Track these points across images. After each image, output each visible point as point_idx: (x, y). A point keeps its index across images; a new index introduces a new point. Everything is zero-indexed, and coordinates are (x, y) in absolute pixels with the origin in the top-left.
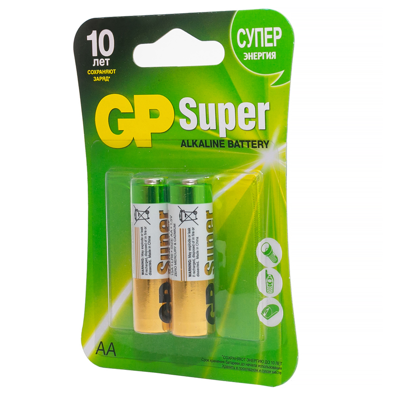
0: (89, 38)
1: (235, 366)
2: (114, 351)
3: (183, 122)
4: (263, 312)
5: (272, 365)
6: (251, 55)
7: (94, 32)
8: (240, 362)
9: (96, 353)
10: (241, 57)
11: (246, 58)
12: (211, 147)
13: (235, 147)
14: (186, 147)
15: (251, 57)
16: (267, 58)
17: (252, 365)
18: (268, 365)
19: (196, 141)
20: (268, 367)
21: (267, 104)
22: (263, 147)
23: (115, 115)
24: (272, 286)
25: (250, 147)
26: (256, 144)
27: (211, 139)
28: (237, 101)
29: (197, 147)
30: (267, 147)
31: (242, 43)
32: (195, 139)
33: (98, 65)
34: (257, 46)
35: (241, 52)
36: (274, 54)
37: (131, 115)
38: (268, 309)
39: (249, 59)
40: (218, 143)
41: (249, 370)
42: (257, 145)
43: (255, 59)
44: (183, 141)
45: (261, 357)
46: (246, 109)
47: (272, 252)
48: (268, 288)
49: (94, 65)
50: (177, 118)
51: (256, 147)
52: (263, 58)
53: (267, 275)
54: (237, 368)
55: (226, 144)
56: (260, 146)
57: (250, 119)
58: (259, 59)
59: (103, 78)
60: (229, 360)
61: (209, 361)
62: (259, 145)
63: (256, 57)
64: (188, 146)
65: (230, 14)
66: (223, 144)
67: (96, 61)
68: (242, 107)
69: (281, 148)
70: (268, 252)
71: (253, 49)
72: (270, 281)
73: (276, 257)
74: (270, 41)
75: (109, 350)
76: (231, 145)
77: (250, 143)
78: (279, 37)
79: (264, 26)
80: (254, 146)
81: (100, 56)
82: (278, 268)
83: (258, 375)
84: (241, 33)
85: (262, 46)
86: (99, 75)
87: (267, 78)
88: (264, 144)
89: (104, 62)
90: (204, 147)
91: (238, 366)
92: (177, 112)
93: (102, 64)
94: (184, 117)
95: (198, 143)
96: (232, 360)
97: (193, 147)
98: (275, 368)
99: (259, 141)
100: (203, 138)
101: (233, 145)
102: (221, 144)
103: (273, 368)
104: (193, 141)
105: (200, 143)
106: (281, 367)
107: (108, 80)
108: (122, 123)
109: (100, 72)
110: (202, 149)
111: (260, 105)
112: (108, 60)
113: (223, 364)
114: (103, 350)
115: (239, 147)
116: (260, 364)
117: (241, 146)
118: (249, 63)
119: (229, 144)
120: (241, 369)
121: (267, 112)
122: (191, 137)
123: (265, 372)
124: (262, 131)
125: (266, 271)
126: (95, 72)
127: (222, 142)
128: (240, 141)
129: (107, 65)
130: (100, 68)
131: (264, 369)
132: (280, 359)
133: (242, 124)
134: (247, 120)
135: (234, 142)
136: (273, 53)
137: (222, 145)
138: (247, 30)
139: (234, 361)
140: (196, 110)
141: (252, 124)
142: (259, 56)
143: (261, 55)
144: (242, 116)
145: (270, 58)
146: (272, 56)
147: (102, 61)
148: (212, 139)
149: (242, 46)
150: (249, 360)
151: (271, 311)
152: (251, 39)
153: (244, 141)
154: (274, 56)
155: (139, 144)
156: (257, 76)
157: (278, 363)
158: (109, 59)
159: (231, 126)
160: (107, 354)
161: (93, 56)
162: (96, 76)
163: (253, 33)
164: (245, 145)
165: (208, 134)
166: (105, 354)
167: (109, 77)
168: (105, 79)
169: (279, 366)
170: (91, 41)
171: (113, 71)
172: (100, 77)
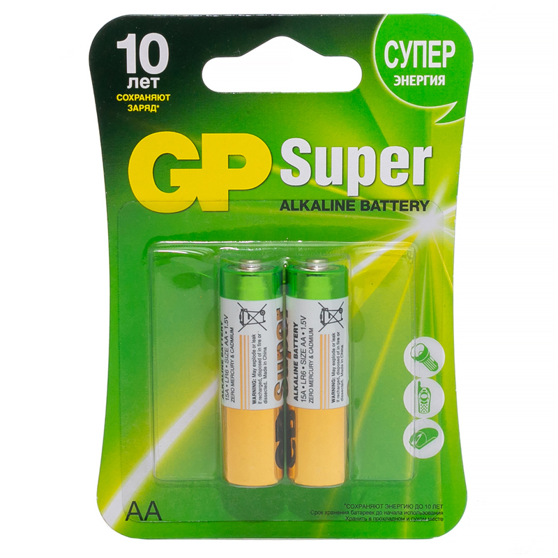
0: (120, 45)
1: (367, 516)
2: (157, 513)
3: (286, 176)
4: (411, 440)
5: (428, 510)
6: (405, 78)
7: (132, 37)
8: (375, 510)
9: (127, 520)
10: (390, 81)
11: (397, 82)
12: (332, 210)
13: (372, 210)
14: (289, 210)
15: (405, 82)
16: (431, 84)
17: (395, 513)
18: (421, 511)
19: (307, 201)
20: (420, 514)
21: (429, 149)
22: (418, 210)
23: (165, 164)
24: (428, 404)
25: (398, 210)
26: (407, 206)
27: (332, 198)
28: (380, 143)
29: (308, 210)
30: (424, 210)
31: (392, 61)
32: (304, 199)
33: (137, 87)
34: (415, 66)
35: (389, 75)
36: (442, 78)
37: (196, 164)
38: (420, 435)
39: (403, 84)
40: (346, 205)
41: (391, 519)
42: (409, 208)
43: (411, 84)
44: (285, 202)
45: (408, 500)
46: (395, 155)
47: (429, 356)
48: (421, 407)
49: (129, 87)
50: (276, 169)
51: (407, 210)
52: (425, 84)
53: (420, 389)
54: (370, 519)
55: (357, 206)
56: (414, 209)
57: (400, 170)
58: (418, 84)
59: (147, 107)
60: (356, 510)
61: (324, 513)
62: (412, 206)
63: (413, 82)
64: (293, 209)
65: (374, 19)
66: (353, 205)
67: (134, 82)
68: (387, 153)
69: (447, 211)
70: (423, 357)
71: (409, 70)
72: (424, 396)
73: (435, 362)
74: (436, 59)
75: (149, 513)
76: (365, 207)
77: (398, 205)
78: (451, 54)
79: (428, 38)
80: (404, 208)
81: (140, 73)
82: (439, 378)
83: (406, 526)
84: (392, 47)
85: (425, 66)
86: (138, 102)
87: (430, 113)
88: (420, 206)
89: (148, 82)
90: (320, 210)
91: (372, 516)
92: (277, 159)
93: (145, 85)
94: (288, 166)
95: (310, 205)
96: (361, 509)
97: (301, 210)
98: (434, 513)
99: (412, 202)
100: (319, 198)
101: (369, 207)
102: (348, 205)
103: (429, 513)
104: (301, 201)
105: (314, 205)
106: (442, 510)
107: (155, 110)
108: (176, 176)
109: (141, 97)
110: (316, 213)
111: (418, 150)
112: (155, 80)
113: (348, 515)
114: (138, 513)
115: (379, 210)
116: (407, 510)
117: (382, 209)
118: (401, 91)
119: (362, 205)
120: (377, 520)
121: (427, 160)
122: (297, 197)
123: (416, 519)
124: (419, 187)
125: (419, 383)
126: (131, 97)
127: (350, 203)
128: (381, 201)
129: (155, 86)
130: (140, 91)
131: (414, 516)
132: (440, 501)
133: (386, 177)
134: (394, 171)
135: (372, 202)
136: (440, 77)
137: (350, 207)
138: (401, 42)
139: (364, 510)
140: (310, 157)
141: (402, 177)
142: (418, 81)
143: (421, 79)
144: (386, 165)
145: (436, 84)
146: (438, 81)
147: (145, 81)
148: (335, 198)
149: (392, 66)
150: (389, 507)
151: (425, 437)
152: (406, 56)
153: (388, 201)
154: (443, 82)
155: (205, 207)
156: (414, 109)
157: (436, 506)
158: (159, 79)
159: (367, 180)
160: (146, 519)
161: (128, 72)
162: (133, 103)
163: (409, 48)
164: (389, 207)
165: (329, 192)
166: (141, 519)
167: (158, 106)
168: (149, 108)
169: (438, 511)
170: (124, 51)
171: (166, 97)
172: (140, 106)
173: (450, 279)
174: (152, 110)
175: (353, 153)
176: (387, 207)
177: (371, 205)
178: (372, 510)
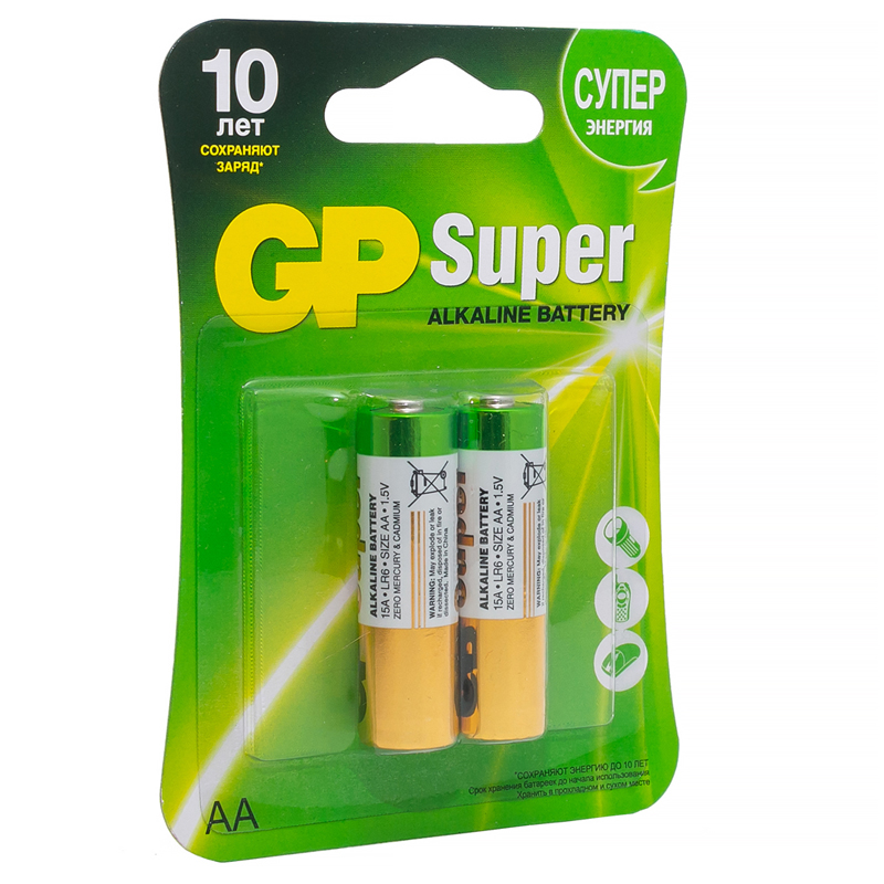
0: (207, 66)
1: (546, 789)
2: (251, 817)
3: (439, 271)
4: (605, 664)
5: (628, 770)
6: (601, 124)
7: (224, 54)
8: (557, 778)
9: (208, 832)
10: (581, 128)
11: (590, 130)
12: (499, 321)
13: (553, 320)
14: (440, 323)
15: (601, 130)
16: (634, 134)
17: (584, 780)
18: (619, 772)
19: (466, 309)
20: (619, 777)
21: (630, 228)
22: (614, 319)
23: (269, 253)
24: (626, 607)
25: (587, 320)
26: (599, 312)
27: (500, 304)
28: (566, 221)
29: (466, 322)
30: (622, 318)
31: (584, 99)
32: (462, 305)
33: (231, 133)
34: (614, 106)
35: (581, 119)
36: (648, 125)
37: (312, 254)
38: (616, 656)
39: (598, 133)
40: (517, 314)
41: (579, 790)
42: (601, 316)
43: (609, 133)
44: (435, 311)
45: (600, 759)
46: (586, 238)
47: (628, 535)
48: (616, 612)
49: (220, 133)
50: (424, 260)
51: (599, 319)
52: (627, 133)
54: (551, 791)
55: (534, 316)
56: (609, 316)
57: (591, 259)
58: (617, 133)
59: (245, 166)
60: (531, 780)
61: (487, 790)
62: (606, 313)
63: (611, 130)
64: (446, 322)
65: (563, 34)
66: (528, 314)
67: (226, 125)
68: (575, 233)
69: (652, 320)
70: (622, 536)
71: (606, 113)
72: (622, 596)
73: (636, 544)
74: (642, 97)
75: (239, 818)
76: (544, 317)
77: (588, 311)
78: (660, 90)
79: (632, 65)
80: (595, 316)
81: (237, 111)
82: (641, 568)
83: (600, 797)
84: (584, 78)
85: (626, 107)
86: (232, 158)
87: (632, 176)
88: (617, 313)
89: (248, 126)
90: (482, 322)
91: (554, 788)
92: (427, 246)
93: (243, 130)
94: (441, 256)
95: (469, 315)
96: (537, 779)
97: (458, 322)
98: (636, 774)
99: (606, 307)
100: (482, 303)
101: (549, 316)
102: (521, 314)
103: (630, 774)
104: (458, 309)
105: (475, 314)
106: (647, 769)
107: (257, 171)
108: (285, 273)
109: (237, 150)
110: (478, 327)
111: (616, 230)
112: (258, 122)
113: (519, 790)
114: (224, 820)
115: (563, 320)
116: (600, 773)
117: (566, 319)
118: (598, 143)
119: (540, 313)
120: (560, 792)
121: (628, 244)
122: (453, 303)
123: (613, 787)
124: (616, 285)
125: (617, 576)
126: (221, 150)
127: (524, 311)
128: (566, 307)
129: (258, 133)
130: (236, 140)
131: (610, 782)
132: (644, 755)
133: (573, 272)
134: (585, 262)
135: (553, 309)
136: (646, 122)
137: (524, 317)
138: (597, 71)
139: (542, 779)
140: (471, 242)
141: (594, 271)
142: (618, 128)
143: (622, 125)
144: (574, 252)
145: (640, 133)
146: (643, 129)
147: (243, 124)
148: (503, 303)
149: (584, 105)
150: (575, 770)
151: (626, 654)
152: (603, 92)
153: (574, 307)
154: (649, 130)
155: (323, 321)
156: (611, 170)
157: (639, 763)
158: (263, 121)
159: (547, 276)
160: (235, 829)
161: (218, 110)
162: (225, 159)
163: (607, 80)
164: (576, 315)
165: (495, 294)
166: (229, 829)
167: (261, 164)
168: (248, 167)
169: (642, 769)
170: (214, 75)
171: (273, 149)
172: (235, 163)
173: (655, 419)
174: (252, 170)
175: (531, 234)
176: (573, 316)
177: (551, 314)
178: (553, 778)
